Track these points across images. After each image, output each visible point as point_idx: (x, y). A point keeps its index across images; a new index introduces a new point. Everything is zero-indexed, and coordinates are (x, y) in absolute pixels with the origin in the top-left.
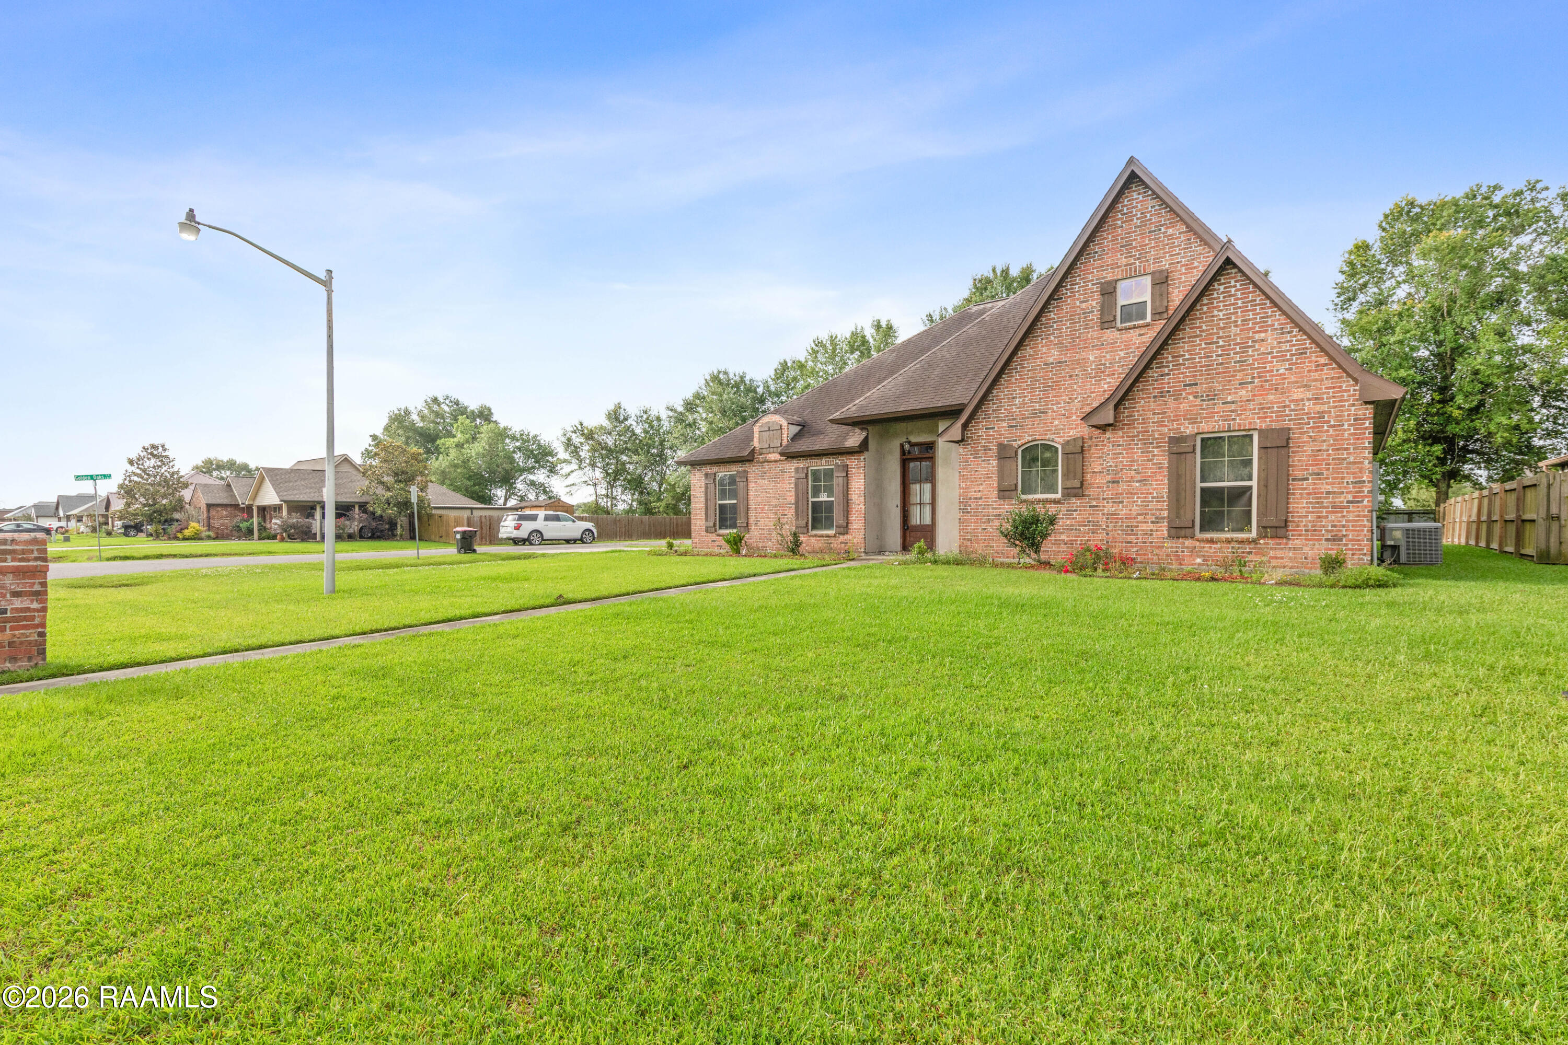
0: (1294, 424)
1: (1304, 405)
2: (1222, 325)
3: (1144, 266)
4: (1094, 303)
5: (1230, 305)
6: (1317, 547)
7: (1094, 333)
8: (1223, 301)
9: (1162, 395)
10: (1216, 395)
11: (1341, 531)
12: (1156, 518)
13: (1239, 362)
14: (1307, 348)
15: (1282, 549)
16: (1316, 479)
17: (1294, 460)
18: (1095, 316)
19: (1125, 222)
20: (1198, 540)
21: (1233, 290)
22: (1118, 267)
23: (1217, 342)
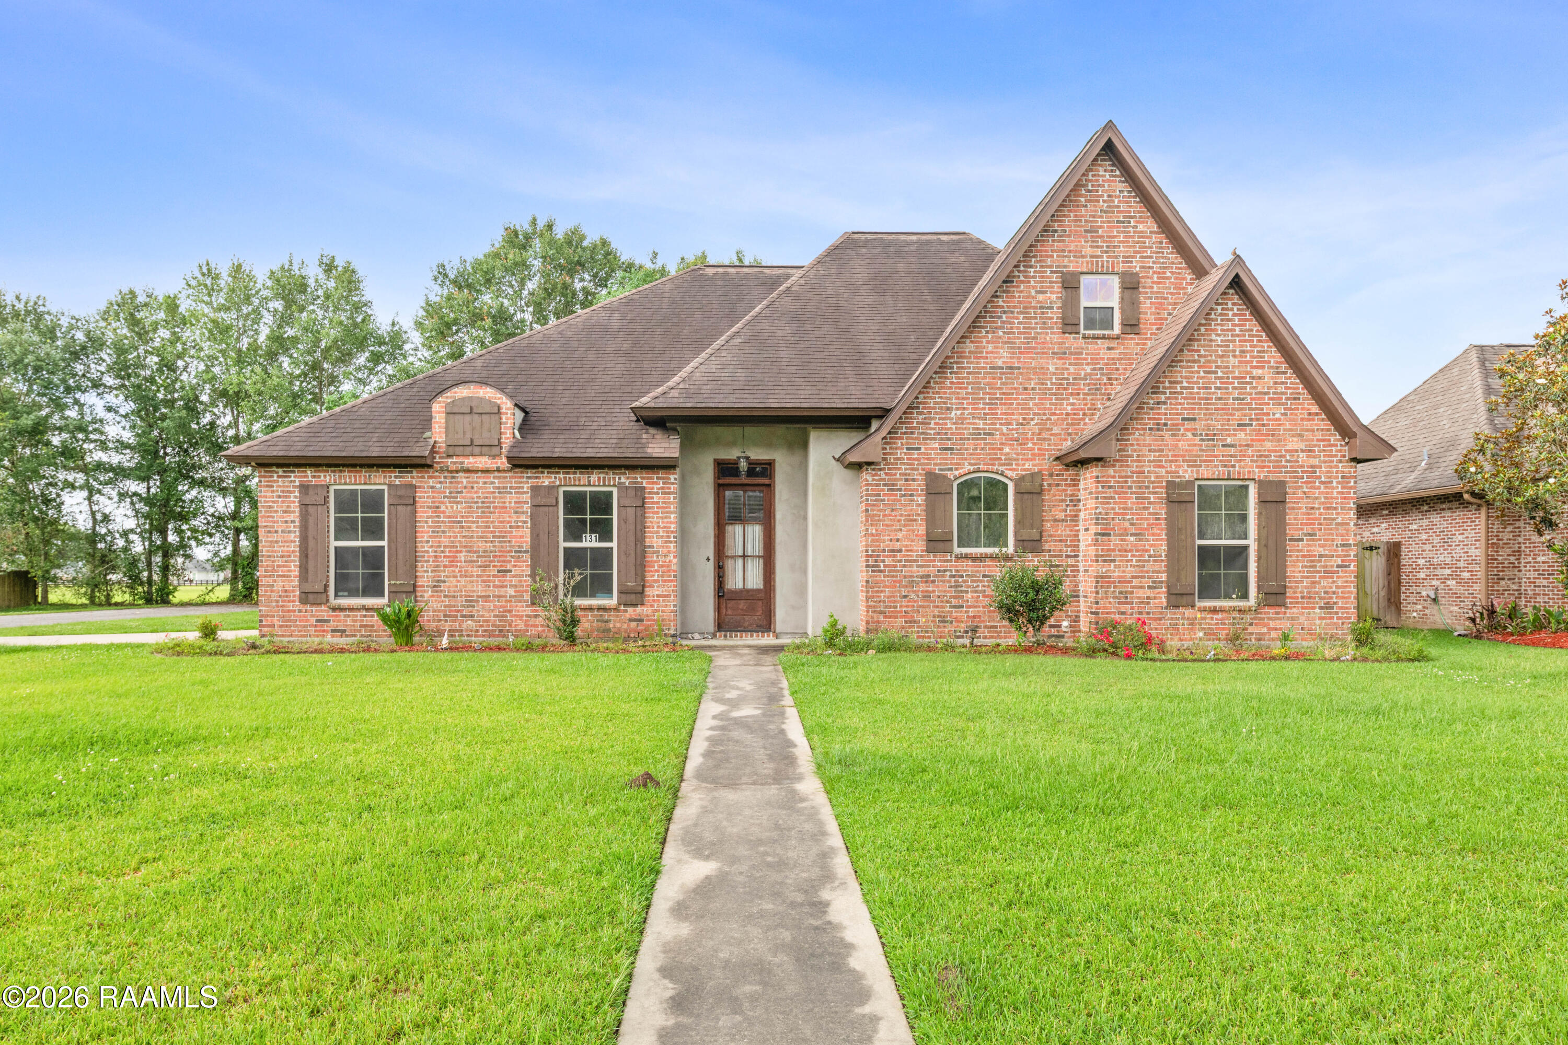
0: (1290, 477)
1: (1298, 456)
2: (1220, 353)
3: (1113, 263)
4: (1054, 296)
5: (1228, 330)
6: (1312, 616)
7: (1053, 337)
8: (1222, 325)
9: (1158, 427)
10: (1215, 435)
11: (1332, 598)
12: (1154, 582)
13: (1238, 399)
14: (1299, 393)
15: (1280, 619)
16: (1310, 540)
17: (1290, 517)
18: (1055, 314)
19: (1090, 201)
20: (1200, 610)
21: (1231, 313)
22: (1083, 257)
23: (1216, 372)
